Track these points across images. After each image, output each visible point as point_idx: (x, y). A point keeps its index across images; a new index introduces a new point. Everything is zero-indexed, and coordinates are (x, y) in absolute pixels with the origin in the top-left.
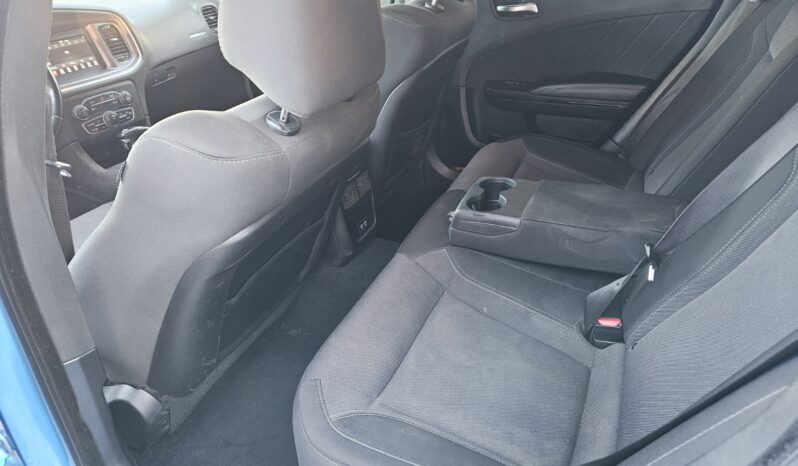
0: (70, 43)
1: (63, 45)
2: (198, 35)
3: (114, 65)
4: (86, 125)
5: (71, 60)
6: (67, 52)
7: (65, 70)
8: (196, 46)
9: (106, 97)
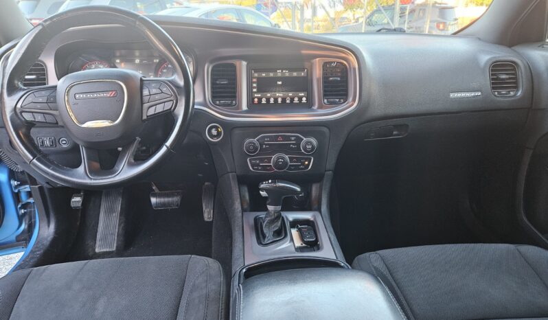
0: (287, 75)
1: (279, 75)
2: (468, 94)
3: (321, 107)
4: (250, 160)
5: (279, 92)
6: (280, 83)
7: (268, 100)
8: (455, 107)
9: (288, 138)
